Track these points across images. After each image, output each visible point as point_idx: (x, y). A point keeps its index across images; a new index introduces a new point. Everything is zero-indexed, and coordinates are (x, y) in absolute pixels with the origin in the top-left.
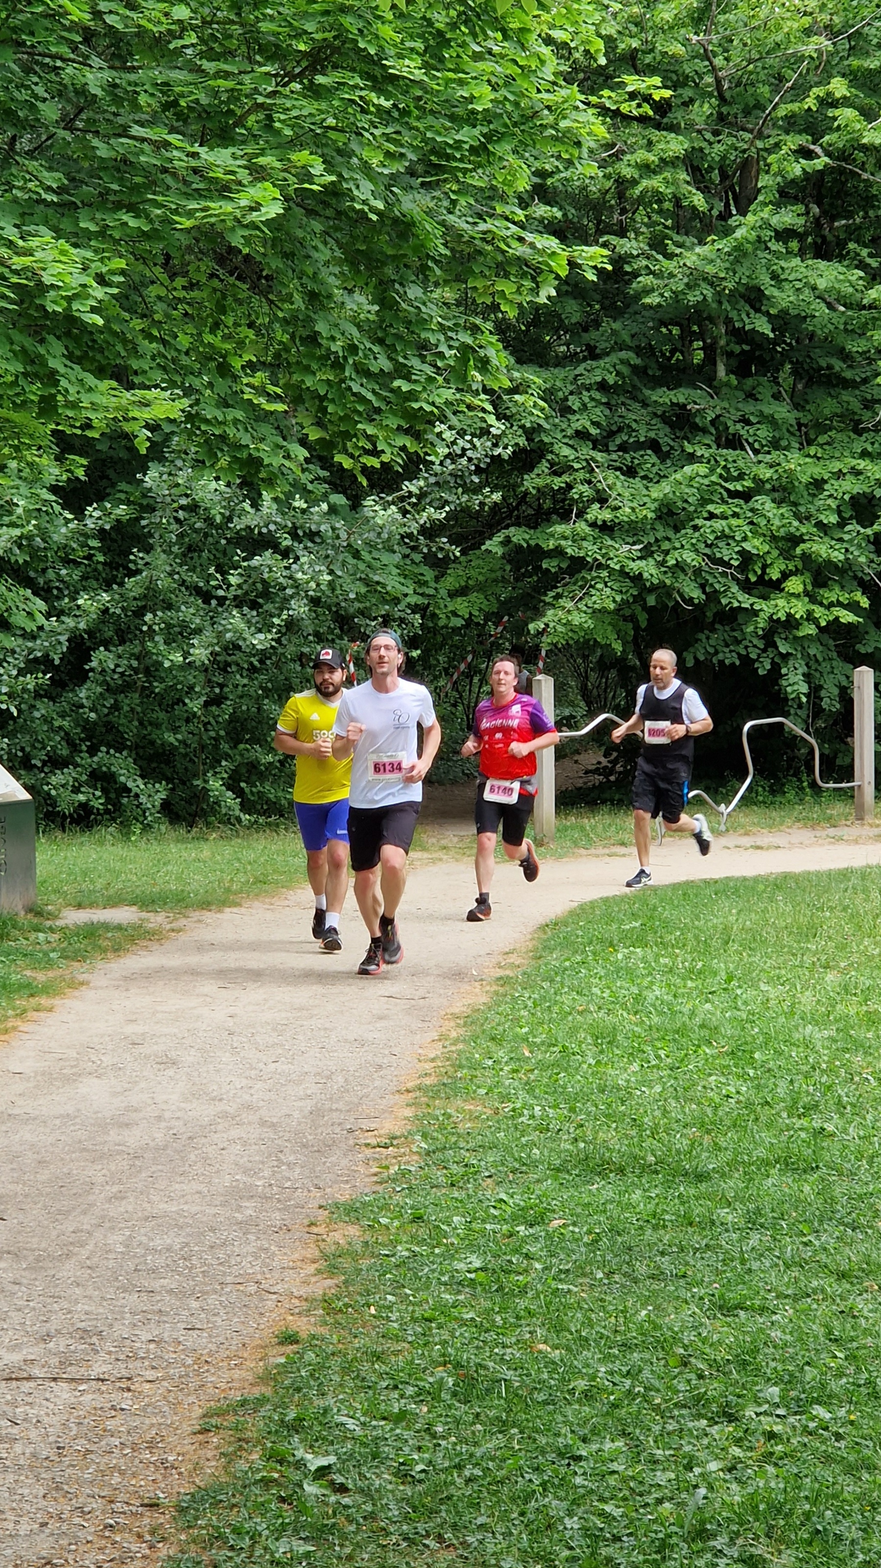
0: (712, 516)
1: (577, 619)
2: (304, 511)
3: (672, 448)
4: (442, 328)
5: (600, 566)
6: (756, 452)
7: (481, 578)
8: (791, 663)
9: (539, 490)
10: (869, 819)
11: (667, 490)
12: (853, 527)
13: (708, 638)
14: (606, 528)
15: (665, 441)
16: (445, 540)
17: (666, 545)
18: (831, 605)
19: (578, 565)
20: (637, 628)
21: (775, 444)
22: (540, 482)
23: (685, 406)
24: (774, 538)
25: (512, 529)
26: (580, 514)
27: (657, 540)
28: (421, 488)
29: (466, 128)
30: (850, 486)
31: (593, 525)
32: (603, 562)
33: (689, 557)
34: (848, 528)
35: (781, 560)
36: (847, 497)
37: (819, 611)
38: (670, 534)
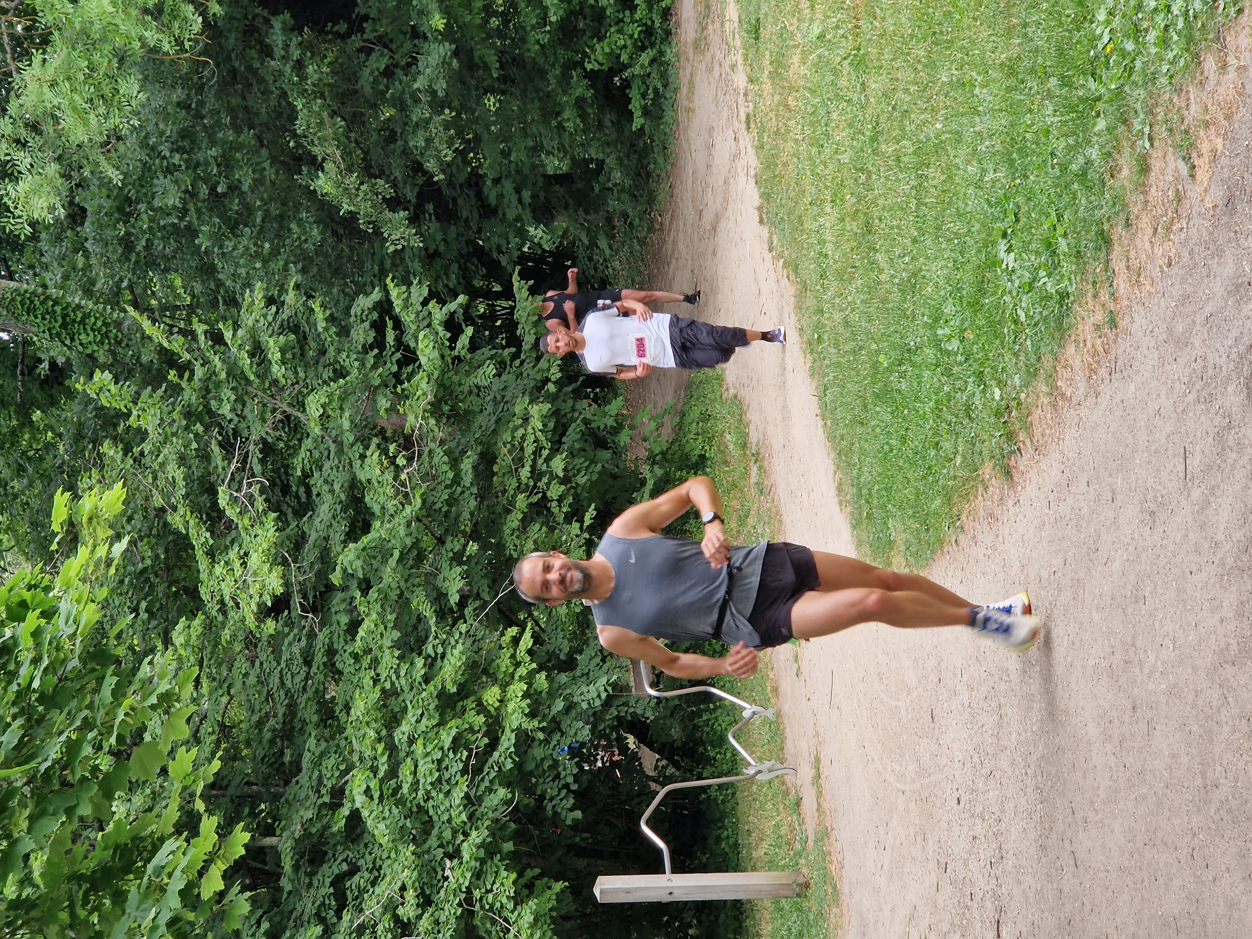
5: (469, 900)
8: (576, 699)
11: (382, 826)
17: (447, 833)
18: (514, 663)
20: (540, 877)
27: (441, 846)
32: (463, 896)
35: (466, 716)
36: (397, 653)
37: (522, 671)
38: (435, 832)
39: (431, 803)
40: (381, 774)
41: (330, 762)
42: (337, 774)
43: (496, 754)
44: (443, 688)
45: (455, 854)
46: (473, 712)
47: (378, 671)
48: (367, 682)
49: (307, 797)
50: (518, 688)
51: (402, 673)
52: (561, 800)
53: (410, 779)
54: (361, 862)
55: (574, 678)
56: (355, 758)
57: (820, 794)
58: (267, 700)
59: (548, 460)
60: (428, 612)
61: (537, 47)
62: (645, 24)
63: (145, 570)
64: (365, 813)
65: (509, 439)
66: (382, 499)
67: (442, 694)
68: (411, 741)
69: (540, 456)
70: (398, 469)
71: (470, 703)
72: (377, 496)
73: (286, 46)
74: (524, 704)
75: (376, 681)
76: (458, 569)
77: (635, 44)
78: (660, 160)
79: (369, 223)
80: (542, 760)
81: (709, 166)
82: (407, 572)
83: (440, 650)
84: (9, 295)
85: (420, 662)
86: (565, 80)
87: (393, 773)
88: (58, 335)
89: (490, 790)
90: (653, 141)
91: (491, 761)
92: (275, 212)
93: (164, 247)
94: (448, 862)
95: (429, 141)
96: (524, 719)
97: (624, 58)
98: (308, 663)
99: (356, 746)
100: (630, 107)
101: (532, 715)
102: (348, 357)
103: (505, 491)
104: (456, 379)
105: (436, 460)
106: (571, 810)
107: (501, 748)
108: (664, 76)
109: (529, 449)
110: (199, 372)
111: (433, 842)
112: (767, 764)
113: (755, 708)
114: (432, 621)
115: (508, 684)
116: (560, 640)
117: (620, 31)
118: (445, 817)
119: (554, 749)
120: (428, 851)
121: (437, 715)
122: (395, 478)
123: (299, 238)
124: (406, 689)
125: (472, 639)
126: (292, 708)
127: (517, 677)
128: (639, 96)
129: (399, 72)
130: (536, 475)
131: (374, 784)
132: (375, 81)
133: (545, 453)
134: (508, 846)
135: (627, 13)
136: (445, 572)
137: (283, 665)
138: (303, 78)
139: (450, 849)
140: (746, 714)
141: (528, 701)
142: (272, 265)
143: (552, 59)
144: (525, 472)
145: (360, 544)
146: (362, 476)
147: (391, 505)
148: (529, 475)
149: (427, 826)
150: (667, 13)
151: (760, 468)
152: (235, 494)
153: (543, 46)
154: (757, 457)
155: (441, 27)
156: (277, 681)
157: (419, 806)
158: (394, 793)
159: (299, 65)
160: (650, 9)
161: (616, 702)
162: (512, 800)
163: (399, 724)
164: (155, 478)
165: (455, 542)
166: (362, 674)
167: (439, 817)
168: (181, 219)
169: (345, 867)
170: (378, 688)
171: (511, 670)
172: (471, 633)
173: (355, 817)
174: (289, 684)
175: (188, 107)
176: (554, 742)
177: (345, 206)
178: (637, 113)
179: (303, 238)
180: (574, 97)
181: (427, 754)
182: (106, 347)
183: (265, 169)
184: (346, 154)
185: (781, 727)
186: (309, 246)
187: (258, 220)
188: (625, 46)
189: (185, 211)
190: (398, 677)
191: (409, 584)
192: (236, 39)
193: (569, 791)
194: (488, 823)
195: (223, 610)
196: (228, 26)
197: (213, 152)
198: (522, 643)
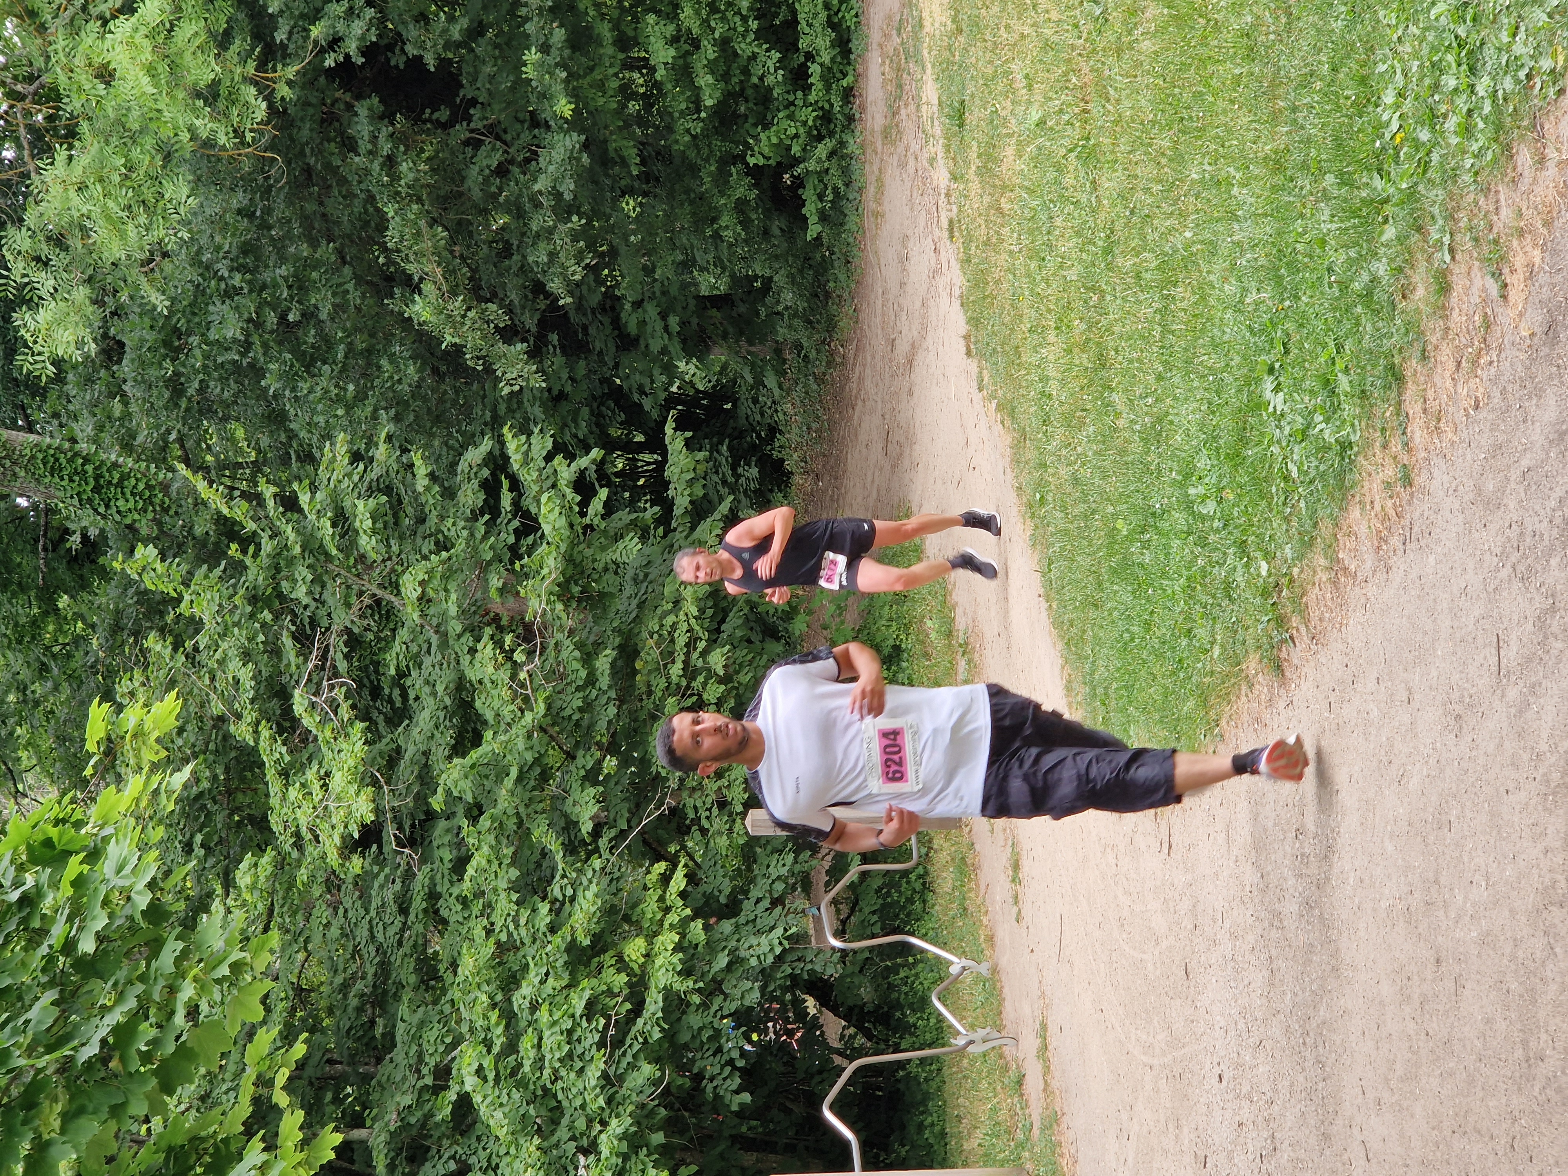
8: (743, 954)
17: (581, 1124)
18: (662, 908)
27: (573, 1138)
33: (593, 1073)
35: (604, 975)
36: (515, 897)
38: (565, 1121)
39: (560, 1085)
40: (496, 1049)
41: (431, 1034)
42: (441, 1049)
43: (640, 1022)
44: (574, 940)
45: (591, 1149)
46: (612, 970)
47: (492, 919)
48: (479, 933)
49: (404, 1078)
50: (668, 939)
51: (522, 921)
52: (724, 1079)
53: (532, 1053)
54: (473, 1160)
55: (737, 926)
56: (465, 1029)
57: (1047, 1070)
58: (353, 957)
59: (704, 654)
60: (554, 845)
61: (687, 138)
62: (822, 108)
63: (201, 794)
64: (477, 1099)
65: (656, 628)
66: (496, 704)
67: (572, 947)
68: (534, 1007)
69: (695, 649)
70: (516, 666)
71: (608, 959)
72: (489, 700)
73: (374, 139)
74: (675, 959)
75: (489, 932)
76: (592, 791)
77: (809, 133)
78: (842, 277)
79: (479, 358)
80: (700, 1029)
81: (902, 284)
82: (528, 795)
83: (569, 892)
84: (28, 451)
85: (544, 908)
86: (722, 179)
87: (511, 1047)
88: (90, 501)
89: (633, 1067)
90: (832, 253)
91: (634, 1030)
92: (360, 346)
93: (223, 390)
94: (582, 1159)
95: (553, 255)
96: (676, 978)
97: (796, 150)
98: (404, 911)
99: (465, 1014)
100: (804, 211)
101: (686, 972)
102: (454, 524)
103: (650, 693)
104: (588, 552)
105: (564, 654)
106: (737, 1092)
107: (646, 1014)
108: (845, 172)
109: (681, 640)
110: (267, 546)
111: (563, 1133)
112: (981, 1033)
113: (965, 962)
114: (559, 857)
115: (656, 934)
116: (720, 879)
117: (791, 117)
118: (578, 1102)
119: (715, 1016)
120: (557, 1145)
121: (566, 976)
122: (513, 677)
123: (392, 377)
124: (527, 941)
125: (608, 878)
126: (384, 968)
127: (666, 925)
128: (814, 198)
129: (515, 170)
130: (689, 672)
131: (488, 1062)
132: (486, 180)
133: (701, 645)
134: (658, 1138)
135: (800, 94)
136: (576, 794)
137: (373, 913)
138: (395, 178)
139: (585, 1142)
140: (954, 970)
141: (681, 955)
142: (358, 412)
143: (706, 151)
144: (676, 669)
145: (468, 761)
146: (472, 675)
147: (507, 712)
148: (681, 673)
149: (556, 1113)
150: (848, 94)
151: (969, 662)
152: (314, 699)
153: (695, 137)
154: (966, 648)
155: (568, 114)
156: (366, 933)
157: (544, 1088)
158: (513, 1073)
159: (390, 162)
160: (828, 88)
161: (790, 958)
162: (661, 1079)
163: (519, 987)
164: (213, 679)
165: (588, 757)
166: (472, 923)
167: (570, 1102)
168: (243, 355)
169: (452, 1166)
170: (492, 940)
171: (659, 916)
172: (608, 870)
173: (464, 1104)
174: (380, 937)
175: (251, 216)
176: (715, 1007)
177: (449, 338)
178: (813, 219)
179: (396, 377)
180: (733, 199)
181: (555, 1023)
182: (150, 516)
183: (348, 291)
184: (449, 273)
185: (998, 985)
186: (404, 388)
187: (340, 356)
188: (796, 136)
189: (247, 345)
190: (517, 926)
191: (530, 810)
192: (311, 130)
193: (735, 1068)
194: (631, 1108)
195: (299, 844)
196: (301, 114)
197: (283, 271)
198: (672, 883)
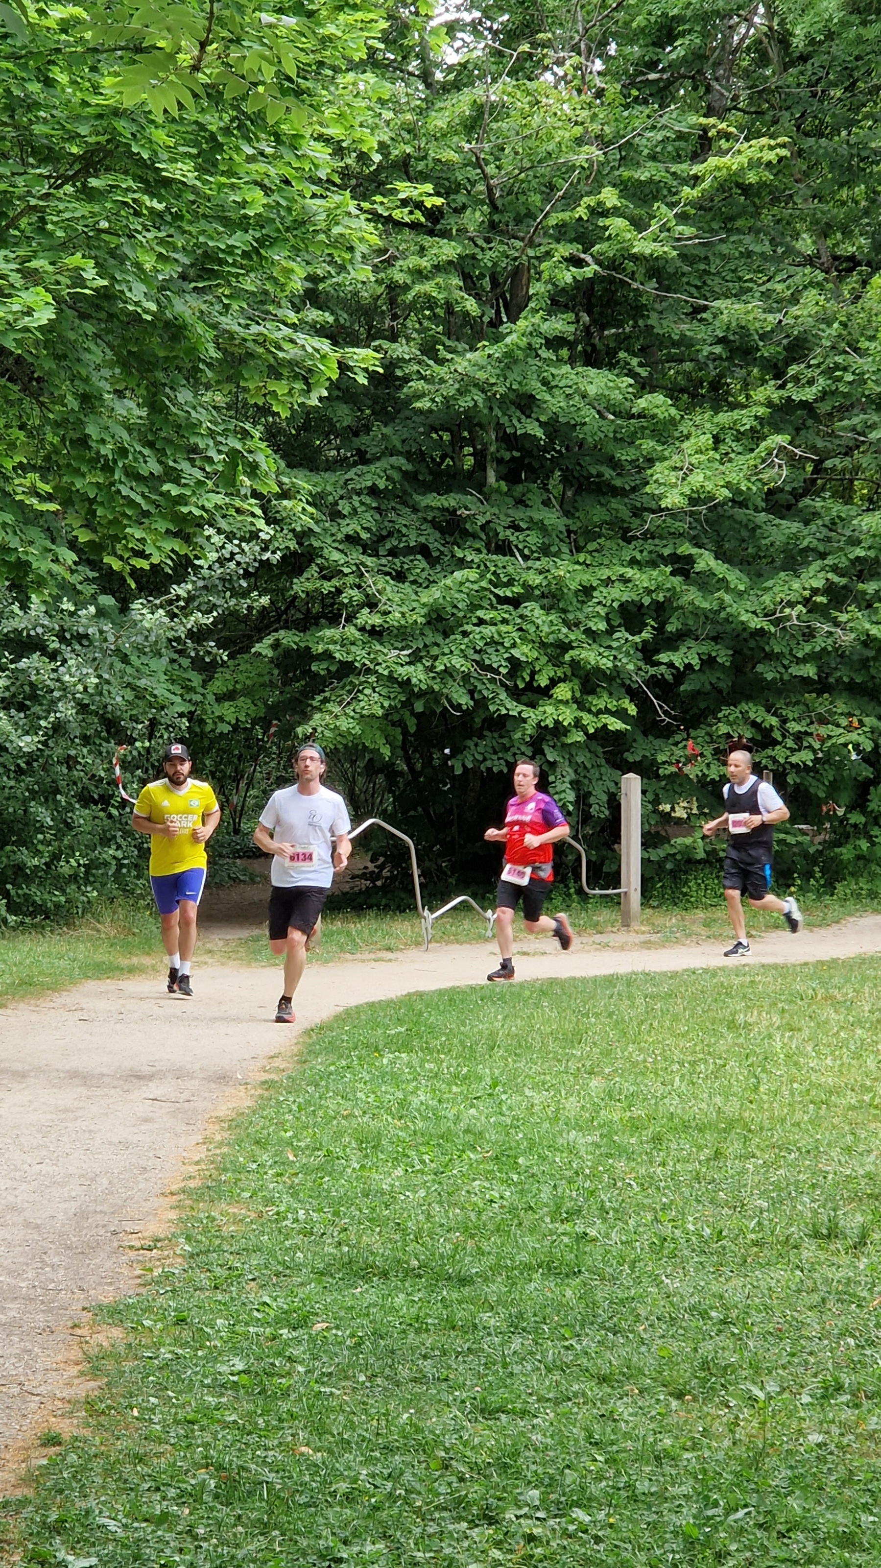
0: (481, 622)
1: (344, 724)
2: (72, 614)
3: (442, 553)
4: (212, 434)
5: (368, 671)
6: (526, 558)
7: (248, 682)
9: (308, 594)
10: (635, 926)
11: (438, 595)
12: (622, 634)
13: (476, 745)
14: (375, 633)
15: (435, 544)
16: (212, 644)
17: (435, 651)
18: (600, 712)
19: (347, 669)
20: (405, 733)
21: (545, 551)
22: (310, 586)
23: (455, 511)
24: (543, 645)
25: (282, 632)
26: (349, 619)
27: (425, 646)
28: (189, 592)
29: (239, 233)
30: (618, 594)
31: (362, 629)
32: (371, 667)
33: (457, 662)
34: (617, 635)
35: (550, 667)
36: (616, 605)
37: (587, 718)
38: (439, 639)
39: (459, 637)
41: (534, 539)
42: (520, 546)
45: (415, 658)
50: (567, 716)
72: (782, 584)
74: (551, 722)
76: (697, 661)
94: (407, 652)
96: (535, 722)
101: (539, 729)
106: (464, 765)
107: (509, 701)
115: (578, 706)
118: (446, 650)
127: (583, 714)
139: (420, 654)
141: (554, 725)
167: (448, 644)
171: (593, 709)
185: (472, 942)
194: (436, 688)
198: (617, 720)
